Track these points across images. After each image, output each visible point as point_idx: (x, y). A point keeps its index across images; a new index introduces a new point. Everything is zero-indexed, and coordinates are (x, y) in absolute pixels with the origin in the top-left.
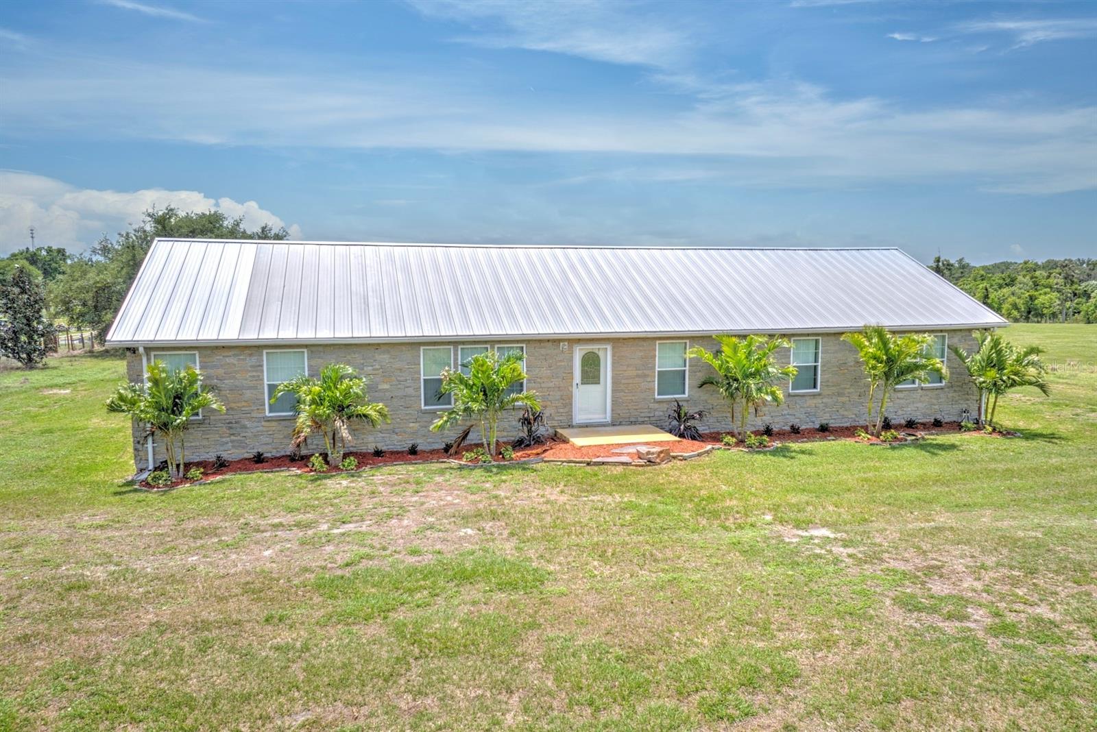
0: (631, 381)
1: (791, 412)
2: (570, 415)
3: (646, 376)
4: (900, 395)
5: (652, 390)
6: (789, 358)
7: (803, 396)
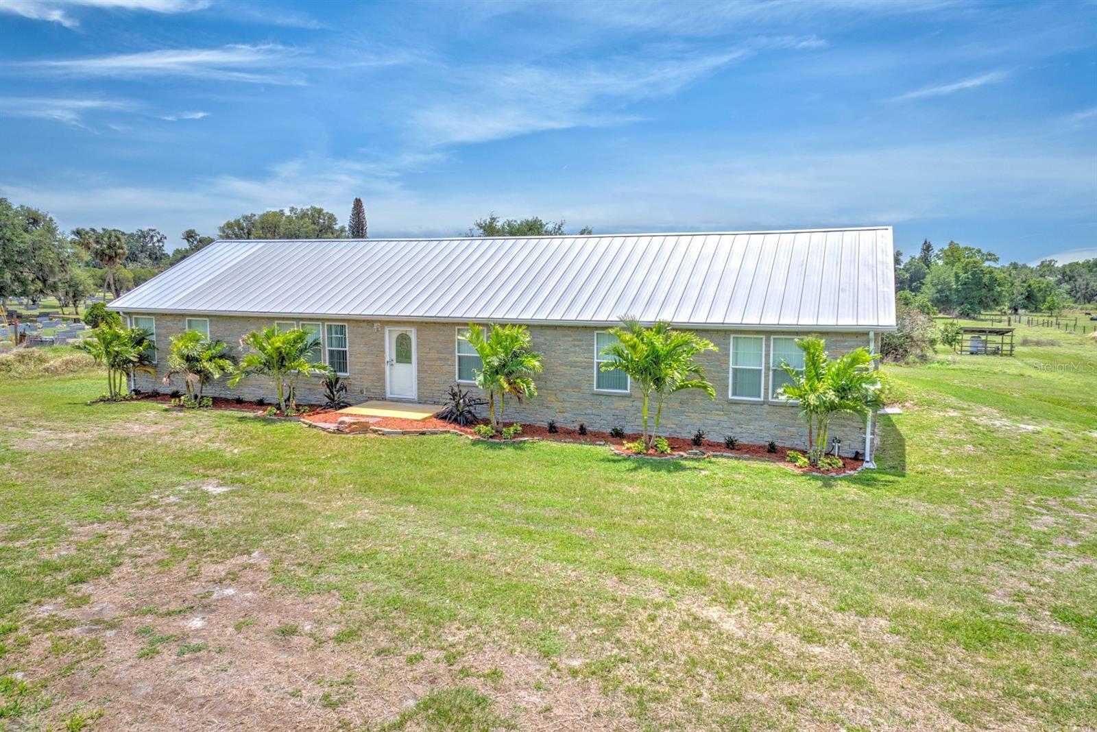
0: (433, 363)
1: (595, 412)
2: (383, 387)
3: (446, 359)
4: (735, 408)
5: (452, 373)
6: (593, 353)
7: (609, 395)
